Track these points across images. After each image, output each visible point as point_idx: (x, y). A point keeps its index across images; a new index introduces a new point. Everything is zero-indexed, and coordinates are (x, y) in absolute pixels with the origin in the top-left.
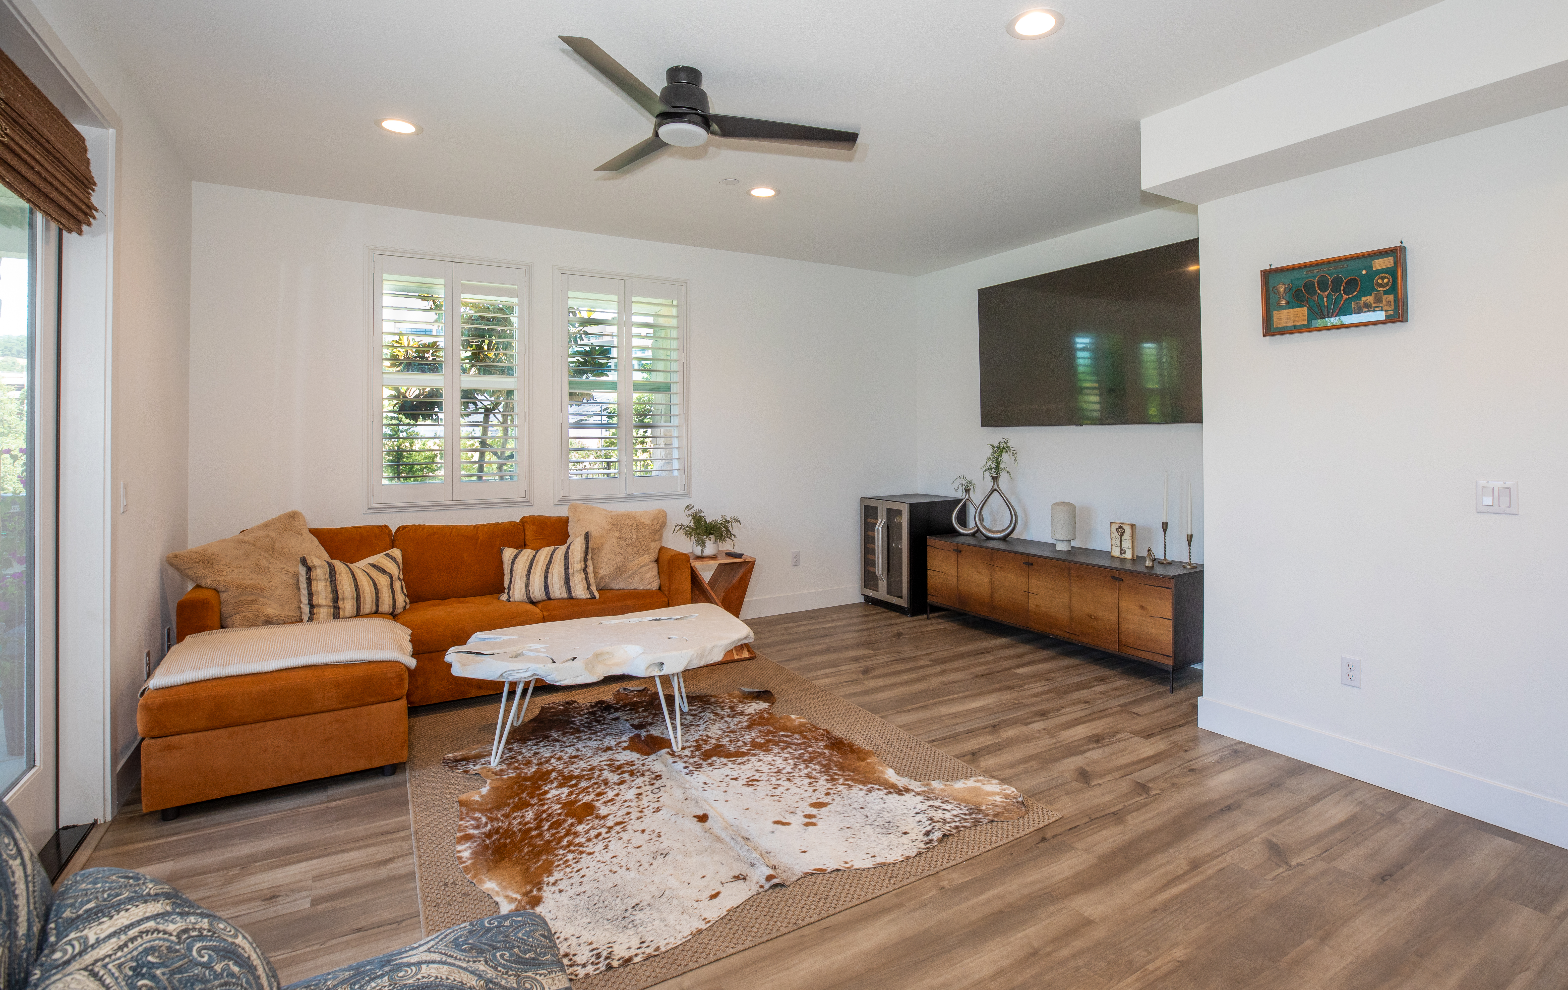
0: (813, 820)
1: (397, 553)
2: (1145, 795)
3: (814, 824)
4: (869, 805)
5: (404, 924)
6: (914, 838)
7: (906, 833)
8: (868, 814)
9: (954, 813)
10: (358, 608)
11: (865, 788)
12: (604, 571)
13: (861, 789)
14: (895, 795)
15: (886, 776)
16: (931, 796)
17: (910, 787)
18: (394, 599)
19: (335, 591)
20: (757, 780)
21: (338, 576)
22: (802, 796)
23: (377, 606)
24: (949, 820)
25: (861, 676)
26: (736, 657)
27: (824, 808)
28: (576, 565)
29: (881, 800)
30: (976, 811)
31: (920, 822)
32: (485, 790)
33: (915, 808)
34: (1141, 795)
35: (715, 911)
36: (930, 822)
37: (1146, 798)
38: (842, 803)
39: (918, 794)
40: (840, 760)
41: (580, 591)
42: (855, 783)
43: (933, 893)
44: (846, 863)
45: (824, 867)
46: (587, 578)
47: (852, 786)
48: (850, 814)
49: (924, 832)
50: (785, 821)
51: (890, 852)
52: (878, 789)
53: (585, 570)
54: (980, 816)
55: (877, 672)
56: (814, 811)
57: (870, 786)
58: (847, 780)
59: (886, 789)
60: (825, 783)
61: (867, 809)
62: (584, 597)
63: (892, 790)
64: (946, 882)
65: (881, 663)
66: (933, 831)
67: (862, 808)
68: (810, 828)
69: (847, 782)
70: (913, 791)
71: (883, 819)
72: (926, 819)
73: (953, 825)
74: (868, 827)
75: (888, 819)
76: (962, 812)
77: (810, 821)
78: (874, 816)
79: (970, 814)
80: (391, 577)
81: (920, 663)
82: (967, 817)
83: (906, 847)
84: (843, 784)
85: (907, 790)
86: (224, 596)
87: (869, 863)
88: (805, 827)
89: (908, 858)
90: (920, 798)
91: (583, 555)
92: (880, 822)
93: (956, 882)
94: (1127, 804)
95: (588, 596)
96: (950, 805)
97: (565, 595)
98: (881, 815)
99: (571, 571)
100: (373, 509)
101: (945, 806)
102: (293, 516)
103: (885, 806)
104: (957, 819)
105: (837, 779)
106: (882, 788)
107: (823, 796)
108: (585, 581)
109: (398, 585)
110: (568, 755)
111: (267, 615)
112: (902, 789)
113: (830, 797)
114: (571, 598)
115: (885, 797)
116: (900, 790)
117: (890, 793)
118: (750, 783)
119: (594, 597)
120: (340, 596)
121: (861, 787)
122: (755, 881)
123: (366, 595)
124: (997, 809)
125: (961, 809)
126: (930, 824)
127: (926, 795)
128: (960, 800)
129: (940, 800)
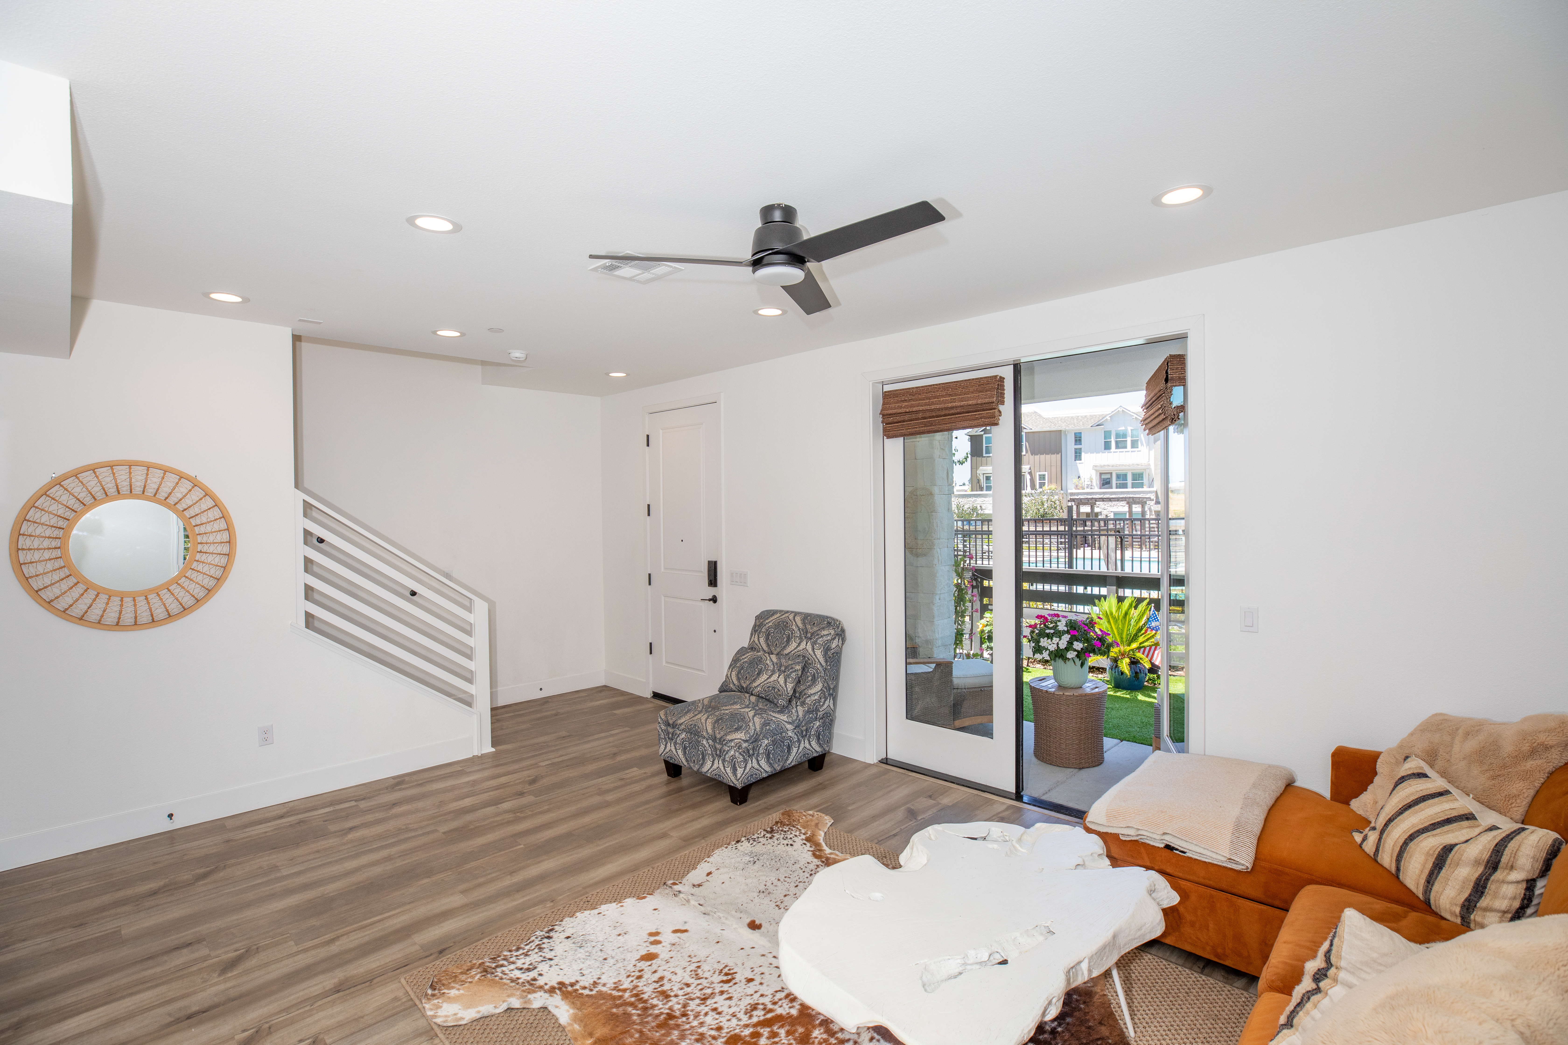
0: (652, 939)
3: (651, 934)
4: (598, 964)
6: (562, 933)
7: (568, 938)
8: (599, 953)
9: (512, 967)
11: (600, 988)
13: (604, 985)
14: (567, 981)
15: (572, 1011)
16: (528, 986)
17: (547, 995)
22: (668, 965)
24: (522, 957)
27: (644, 953)
29: (584, 972)
30: (489, 970)
31: (551, 950)
33: (551, 966)
36: (543, 946)
38: (626, 963)
39: (541, 987)
42: (611, 994)
43: (560, 897)
44: (622, 906)
45: (638, 901)
47: (615, 989)
48: (617, 951)
49: (551, 940)
50: (679, 934)
51: (586, 918)
52: (585, 988)
54: (488, 964)
56: (653, 949)
57: (594, 993)
58: (621, 997)
59: (577, 990)
60: (645, 989)
61: (601, 959)
63: (570, 989)
64: (548, 906)
66: (543, 937)
67: (605, 959)
68: (654, 931)
69: (620, 994)
70: (546, 992)
71: (586, 949)
72: (545, 950)
73: (521, 951)
74: (601, 939)
75: (581, 950)
76: (504, 969)
77: (654, 937)
78: (594, 951)
79: (497, 967)
82: (501, 962)
83: (571, 925)
84: (625, 990)
85: (552, 990)
87: (603, 908)
88: (659, 931)
89: (571, 918)
90: (541, 981)
92: (588, 947)
93: (541, 906)
96: (512, 975)
98: (587, 954)
101: (517, 973)
103: (582, 966)
104: (514, 959)
105: (632, 996)
106: (581, 991)
107: (646, 969)
112: (557, 991)
113: (638, 968)
115: (579, 978)
116: (560, 989)
117: (572, 985)
118: (730, 977)
121: (604, 989)
122: (686, 885)
124: (463, 977)
125: (503, 972)
126: (543, 943)
127: (532, 986)
128: (498, 984)
129: (520, 981)
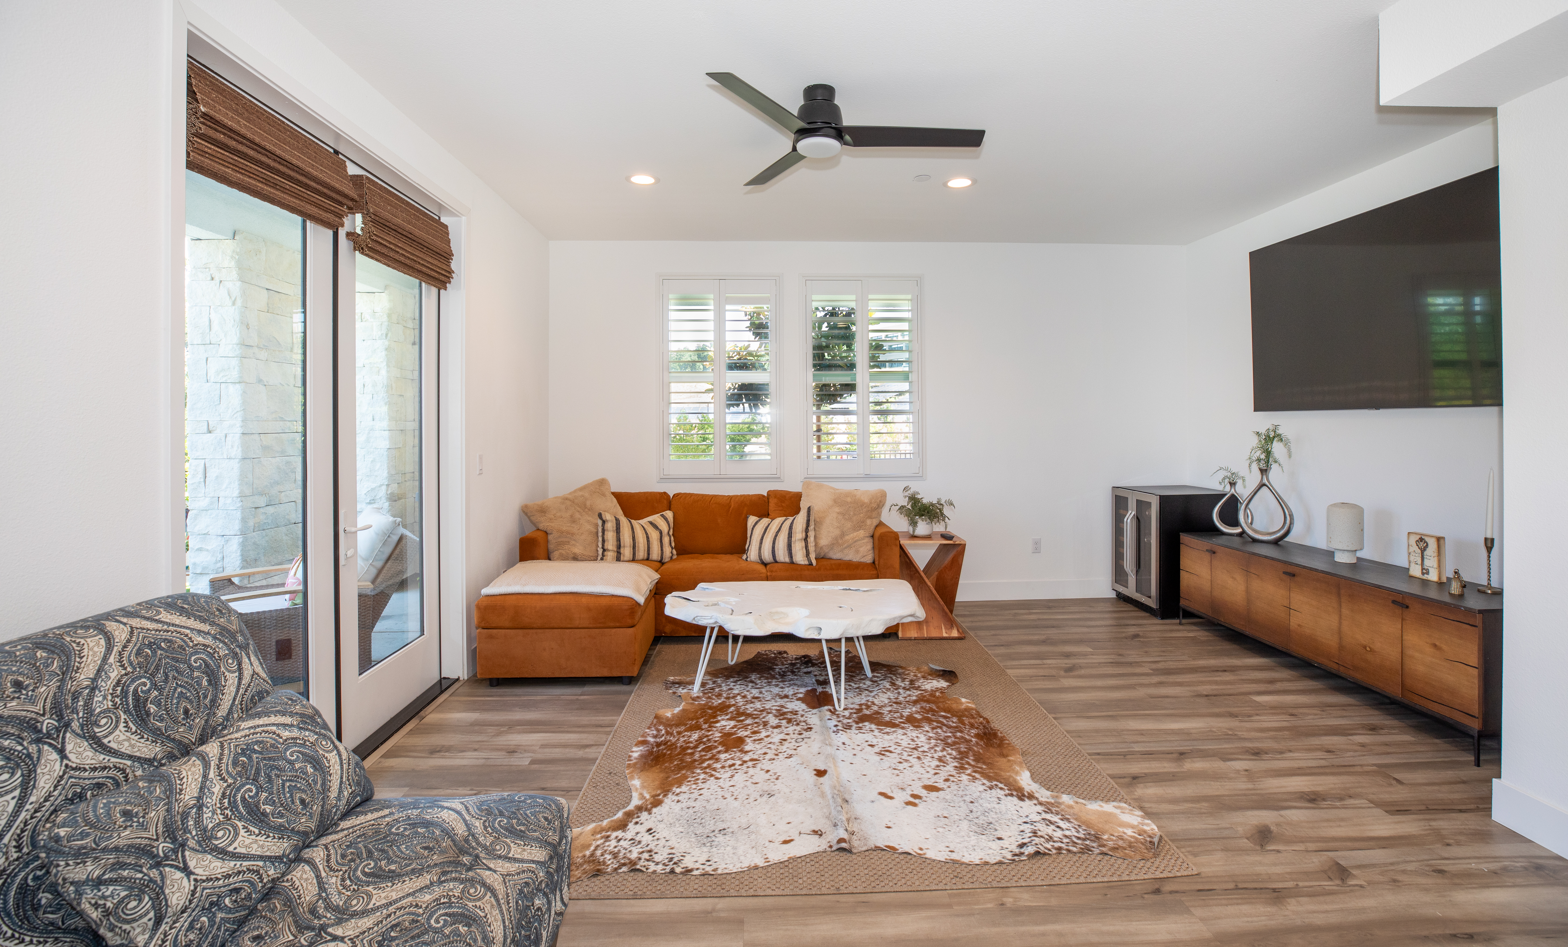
0: (917, 801)
1: (669, 514)
2: (1338, 882)
3: (915, 805)
4: (981, 801)
5: (570, 793)
6: (1005, 846)
7: (1000, 839)
8: (975, 810)
9: (1067, 833)
10: (634, 554)
11: (988, 784)
12: (824, 541)
13: (984, 784)
14: (1015, 799)
15: (1018, 778)
16: (1053, 809)
17: (1036, 795)
18: (662, 550)
19: (618, 540)
20: (891, 752)
21: (621, 529)
22: (921, 776)
23: (649, 554)
24: (1055, 839)
25: (1062, 673)
26: (945, 635)
27: (934, 793)
28: (798, 534)
29: (997, 800)
30: (1093, 838)
31: (1022, 831)
32: (677, 710)
33: (1027, 816)
34: (1330, 879)
35: (779, 854)
36: (1031, 835)
37: (1338, 885)
38: (955, 792)
39: (1041, 804)
40: (981, 751)
41: (800, 558)
42: (981, 776)
43: (990, 906)
44: (921, 849)
45: (897, 847)
46: (807, 547)
47: (976, 779)
48: (956, 805)
49: (1020, 843)
50: (890, 794)
51: (970, 852)
52: (1001, 789)
53: (806, 539)
54: (1094, 845)
55: (1083, 672)
56: (923, 793)
57: (995, 783)
58: (975, 772)
59: (1008, 790)
60: (952, 769)
61: (976, 804)
62: (802, 563)
63: (1015, 793)
64: (1011, 900)
65: (1092, 663)
66: (1029, 844)
67: (972, 802)
68: (910, 807)
69: (974, 774)
70: (1037, 799)
71: (986, 818)
72: (1030, 830)
73: (1057, 845)
74: (966, 822)
75: (991, 820)
76: (1076, 834)
77: (914, 801)
78: (979, 813)
79: (1084, 840)
80: (661, 533)
81: (1138, 670)
82: (1079, 842)
83: (991, 852)
84: (969, 775)
85: (1031, 797)
86: (550, 537)
87: (942, 857)
88: (905, 805)
89: (986, 863)
90: (1040, 808)
91: (805, 526)
92: (982, 820)
93: (1021, 903)
94: (1301, 884)
95: (807, 563)
96: (1068, 824)
97: (787, 560)
98: (987, 814)
99: (793, 539)
100: (664, 479)
101: (1062, 824)
102: (602, 482)
103: (997, 806)
104: (1065, 840)
105: (966, 769)
106: (1006, 788)
107: (941, 781)
108: (804, 549)
109: (666, 540)
110: (752, 695)
111: (575, 554)
112: (1026, 794)
113: (948, 784)
114: (792, 563)
115: (1003, 797)
116: (1024, 795)
117: (1012, 795)
118: (883, 753)
119: (811, 564)
120: (622, 545)
121: (985, 781)
122: (828, 840)
123: (640, 545)
124: (1121, 843)
125: (1078, 832)
126: (1030, 837)
127: (1049, 807)
128: (1083, 823)
129: (1060, 817)
